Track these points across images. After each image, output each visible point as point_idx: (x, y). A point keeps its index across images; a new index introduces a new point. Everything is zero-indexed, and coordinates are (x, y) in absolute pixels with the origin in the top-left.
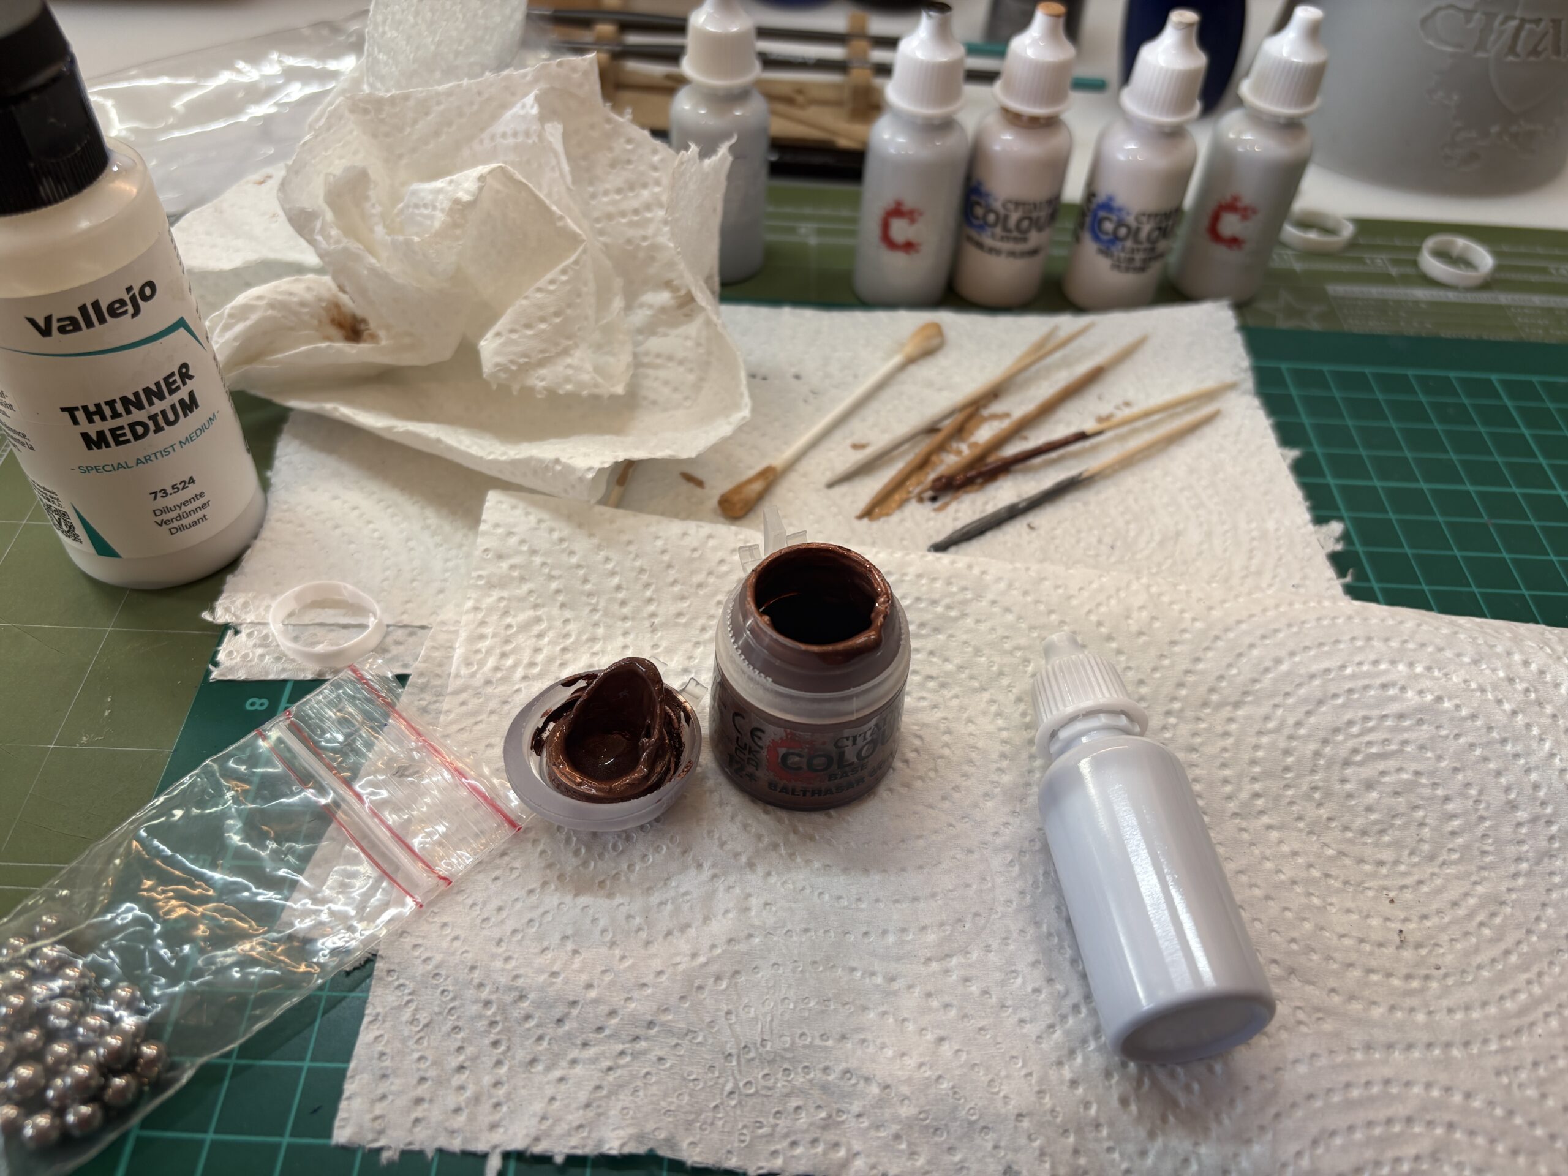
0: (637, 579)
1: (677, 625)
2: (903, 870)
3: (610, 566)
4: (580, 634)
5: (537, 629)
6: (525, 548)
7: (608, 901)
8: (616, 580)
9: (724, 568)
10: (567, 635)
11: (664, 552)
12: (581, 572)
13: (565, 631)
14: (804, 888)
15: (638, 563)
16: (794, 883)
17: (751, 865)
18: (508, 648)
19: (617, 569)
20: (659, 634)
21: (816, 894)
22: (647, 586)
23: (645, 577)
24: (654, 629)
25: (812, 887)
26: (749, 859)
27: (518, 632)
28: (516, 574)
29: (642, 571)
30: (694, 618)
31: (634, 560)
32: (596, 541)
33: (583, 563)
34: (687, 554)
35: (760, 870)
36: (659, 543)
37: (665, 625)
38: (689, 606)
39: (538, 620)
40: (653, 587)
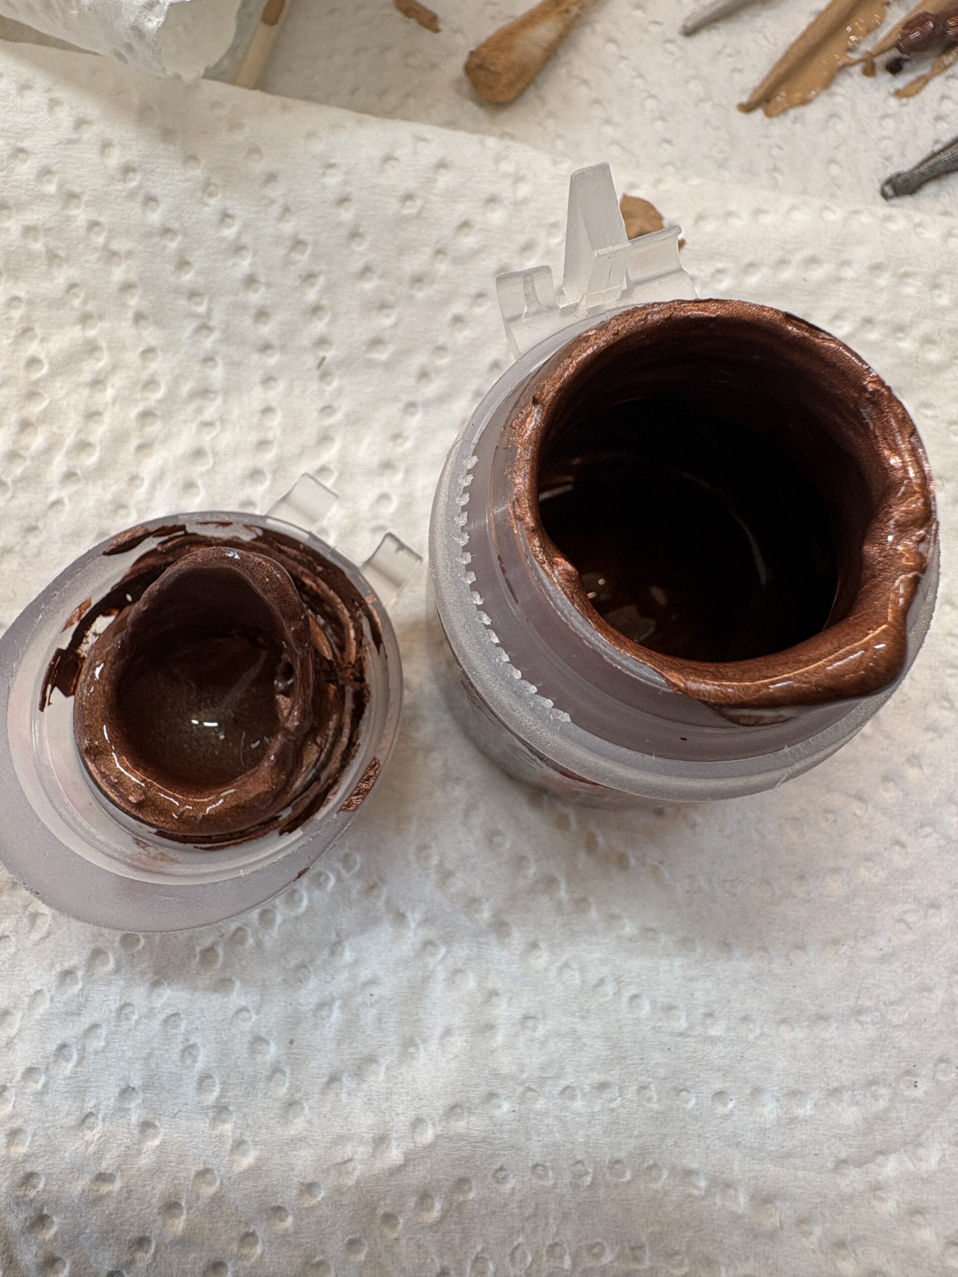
0: (287, 263)
1: (371, 364)
2: (800, 946)
3: (230, 232)
4: (176, 381)
5: (90, 368)
6: (51, 188)
7: (216, 999)
8: (245, 264)
9: (469, 241)
10: (151, 383)
11: (343, 200)
12: (173, 245)
13: (145, 375)
14: (601, 982)
15: (288, 228)
16: (582, 970)
17: (500, 927)
18: (35, 409)
19: (246, 239)
20: (336, 383)
21: (625, 999)
22: (309, 277)
23: (303, 259)
24: (324, 372)
25: (618, 981)
26: (497, 914)
27: (53, 374)
28: (38, 246)
29: (298, 244)
30: (404, 353)
31: (281, 218)
32: (197, 173)
33: (176, 225)
34: (393, 206)
35: (517, 938)
36: (333, 180)
37: (345, 364)
38: (395, 326)
39: (92, 348)
40: (321, 281)
